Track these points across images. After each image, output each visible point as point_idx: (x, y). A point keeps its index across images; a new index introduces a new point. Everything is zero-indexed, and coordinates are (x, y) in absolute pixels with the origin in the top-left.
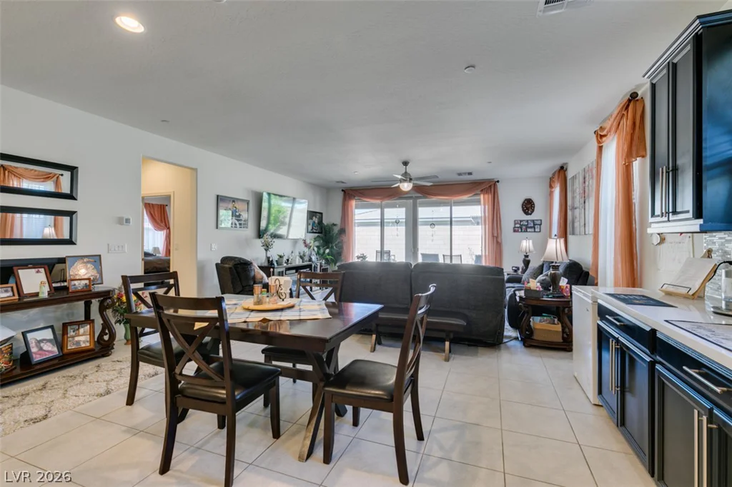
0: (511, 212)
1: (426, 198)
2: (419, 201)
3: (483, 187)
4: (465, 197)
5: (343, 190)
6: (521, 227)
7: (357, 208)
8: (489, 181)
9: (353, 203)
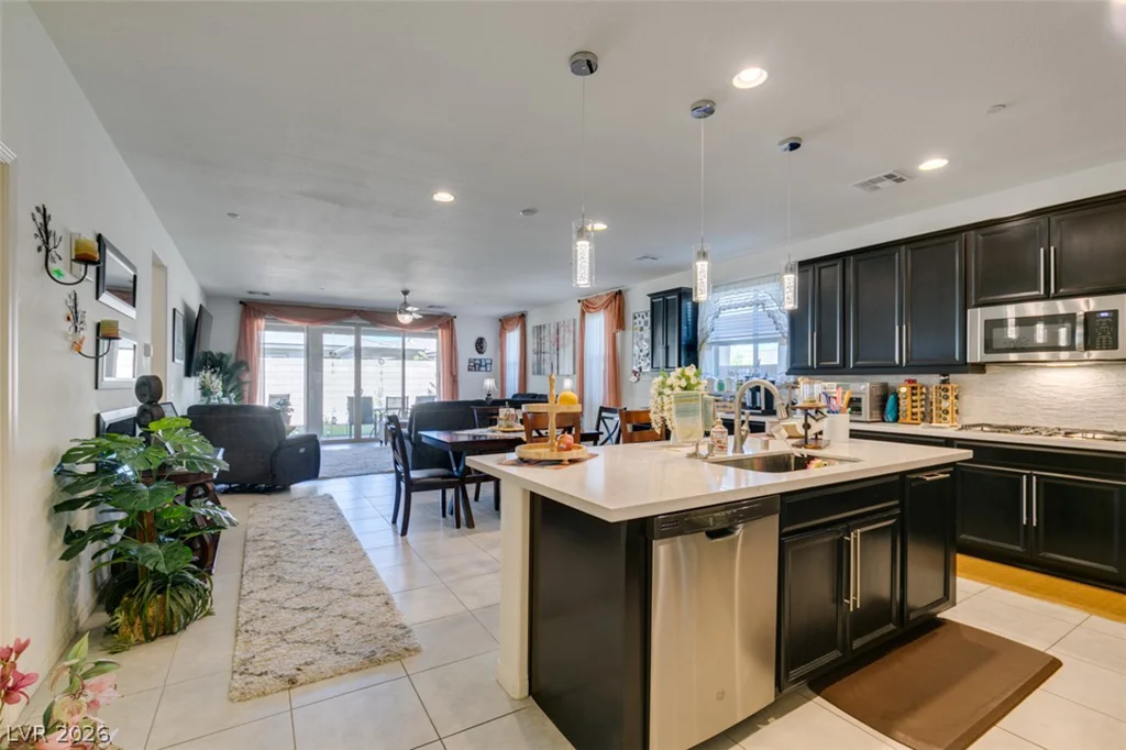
0: (466, 351)
1: (374, 325)
2: (363, 328)
3: (440, 321)
4: (423, 330)
5: (241, 303)
6: (475, 366)
7: (267, 328)
8: (447, 315)
9: (261, 323)
